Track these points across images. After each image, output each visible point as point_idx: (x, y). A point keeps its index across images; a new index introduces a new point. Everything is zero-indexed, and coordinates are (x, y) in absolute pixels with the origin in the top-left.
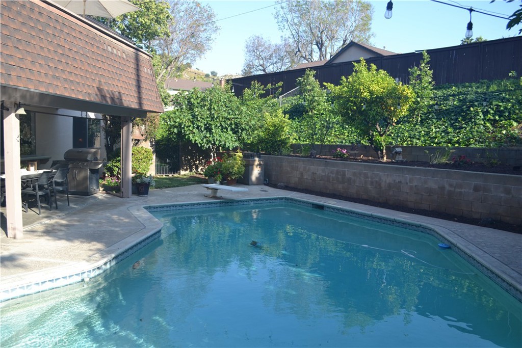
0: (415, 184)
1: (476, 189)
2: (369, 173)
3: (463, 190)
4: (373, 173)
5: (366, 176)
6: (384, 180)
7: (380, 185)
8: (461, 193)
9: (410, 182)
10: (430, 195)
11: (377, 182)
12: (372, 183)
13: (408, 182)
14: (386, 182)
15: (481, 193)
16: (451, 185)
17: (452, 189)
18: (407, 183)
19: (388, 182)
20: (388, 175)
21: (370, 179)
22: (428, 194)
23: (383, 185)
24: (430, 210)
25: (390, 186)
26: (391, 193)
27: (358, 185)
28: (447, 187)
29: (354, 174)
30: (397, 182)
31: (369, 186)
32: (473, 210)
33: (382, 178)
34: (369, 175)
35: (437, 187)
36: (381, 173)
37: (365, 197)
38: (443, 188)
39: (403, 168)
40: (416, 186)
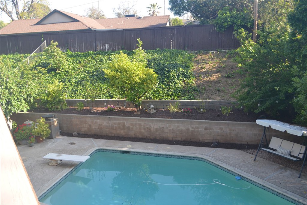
0: (172, 128)
1: (206, 129)
2: (142, 123)
3: (199, 130)
4: (145, 124)
5: (140, 125)
6: (153, 127)
7: (150, 129)
8: (198, 131)
9: (169, 127)
10: (181, 133)
11: (148, 128)
12: (144, 129)
14: (154, 128)
15: (208, 130)
16: (193, 128)
17: (194, 130)
18: (167, 128)
19: (155, 128)
20: (155, 124)
21: (143, 127)
23: (152, 129)
24: (182, 140)
25: (156, 130)
26: (158, 133)
27: (135, 130)
28: (191, 129)
29: (132, 124)
30: (161, 127)
31: (143, 131)
32: (205, 138)
33: (151, 126)
34: (142, 124)
35: (185, 129)
36: (150, 123)
37: (140, 136)
38: (188, 129)
39: (164, 120)
40: (173, 129)
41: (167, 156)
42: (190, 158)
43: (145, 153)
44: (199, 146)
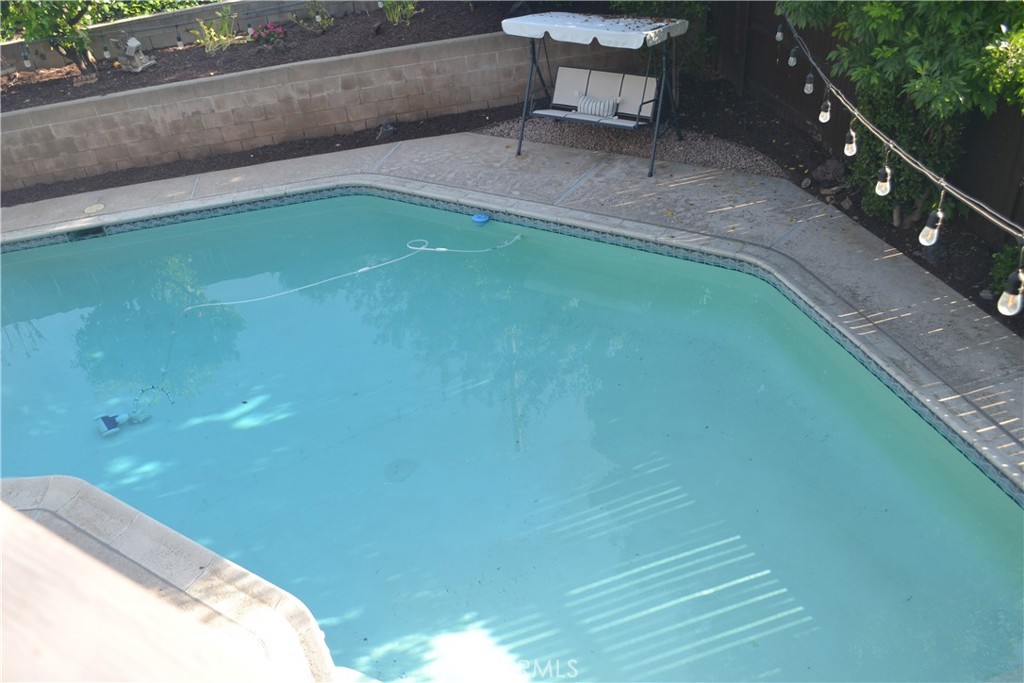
0: (229, 107)
1: (347, 85)
2: (116, 116)
3: (325, 93)
4: (127, 114)
5: (110, 123)
6: (158, 119)
7: (152, 131)
8: (323, 99)
9: (219, 107)
10: (267, 119)
11: (142, 128)
12: (131, 134)
13: (214, 108)
14: (163, 121)
15: (356, 89)
16: (301, 91)
17: (307, 97)
18: (213, 111)
19: (168, 120)
20: (163, 107)
21: (122, 128)
22: (264, 118)
23: (159, 129)
24: (276, 143)
25: (176, 127)
26: (184, 139)
27: (96, 146)
28: (296, 96)
29: (77, 128)
30: (190, 114)
31: (128, 142)
32: (351, 119)
33: (153, 117)
34: (117, 119)
35: (275, 101)
36: (146, 108)
37: (124, 165)
38: (288, 100)
39: (193, 87)
40: (233, 111)
41: (239, 209)
42: (318, 196)
43: (161, 218)
44: (339, 149)
